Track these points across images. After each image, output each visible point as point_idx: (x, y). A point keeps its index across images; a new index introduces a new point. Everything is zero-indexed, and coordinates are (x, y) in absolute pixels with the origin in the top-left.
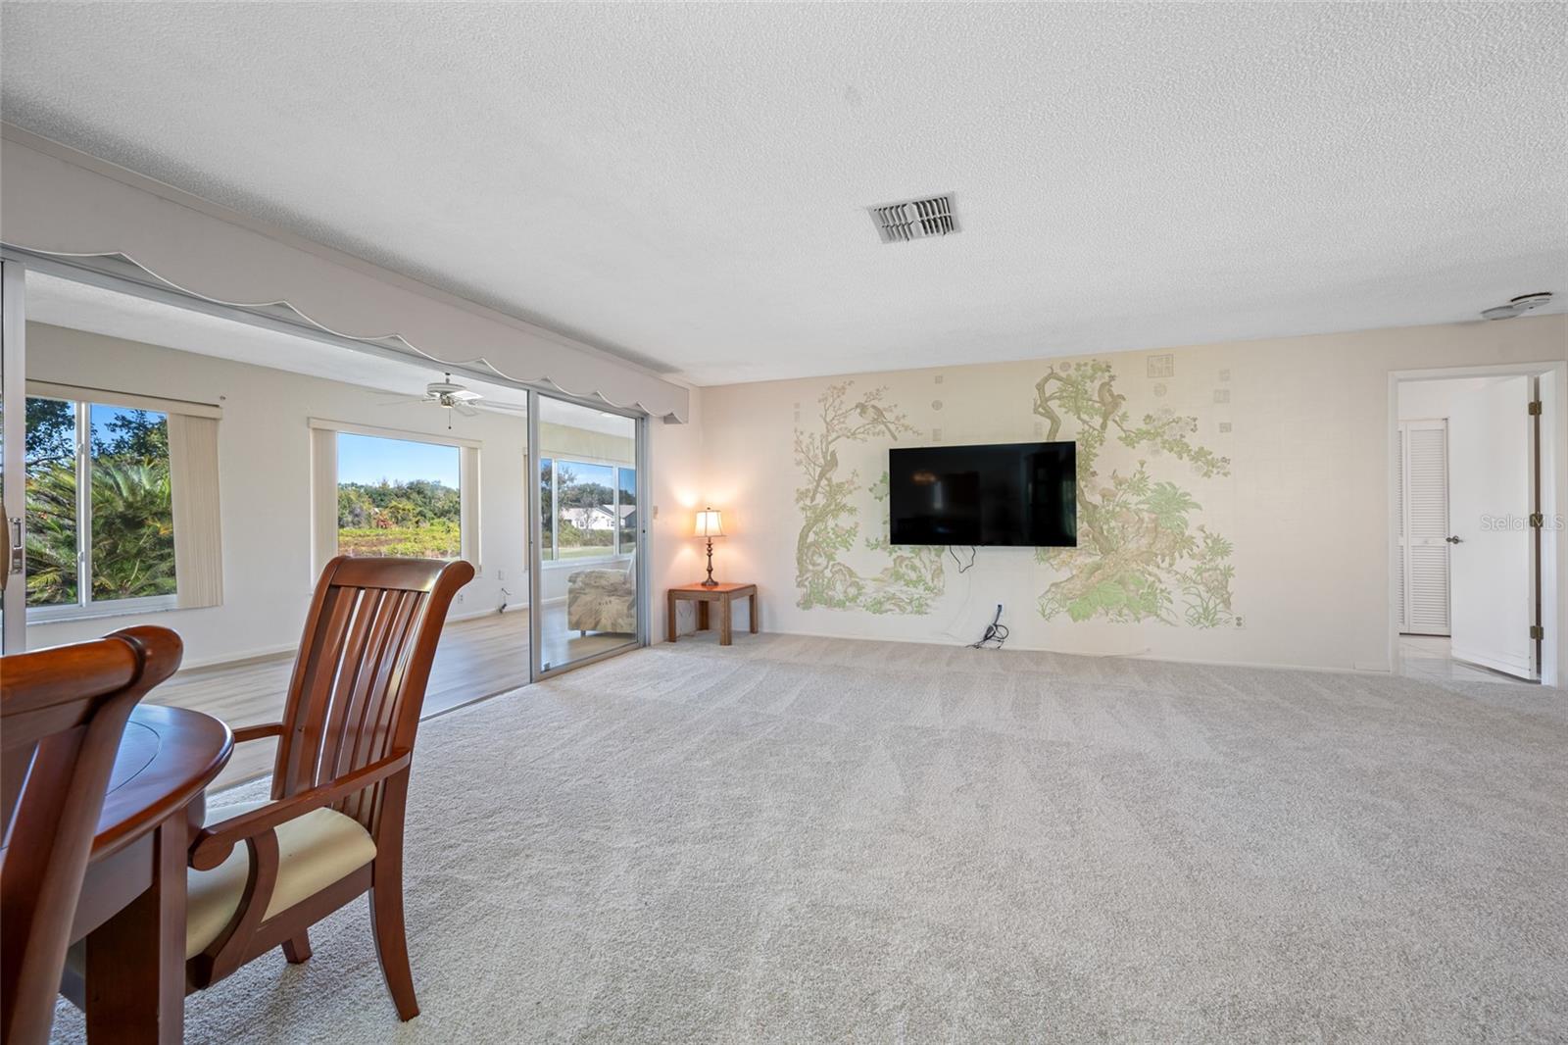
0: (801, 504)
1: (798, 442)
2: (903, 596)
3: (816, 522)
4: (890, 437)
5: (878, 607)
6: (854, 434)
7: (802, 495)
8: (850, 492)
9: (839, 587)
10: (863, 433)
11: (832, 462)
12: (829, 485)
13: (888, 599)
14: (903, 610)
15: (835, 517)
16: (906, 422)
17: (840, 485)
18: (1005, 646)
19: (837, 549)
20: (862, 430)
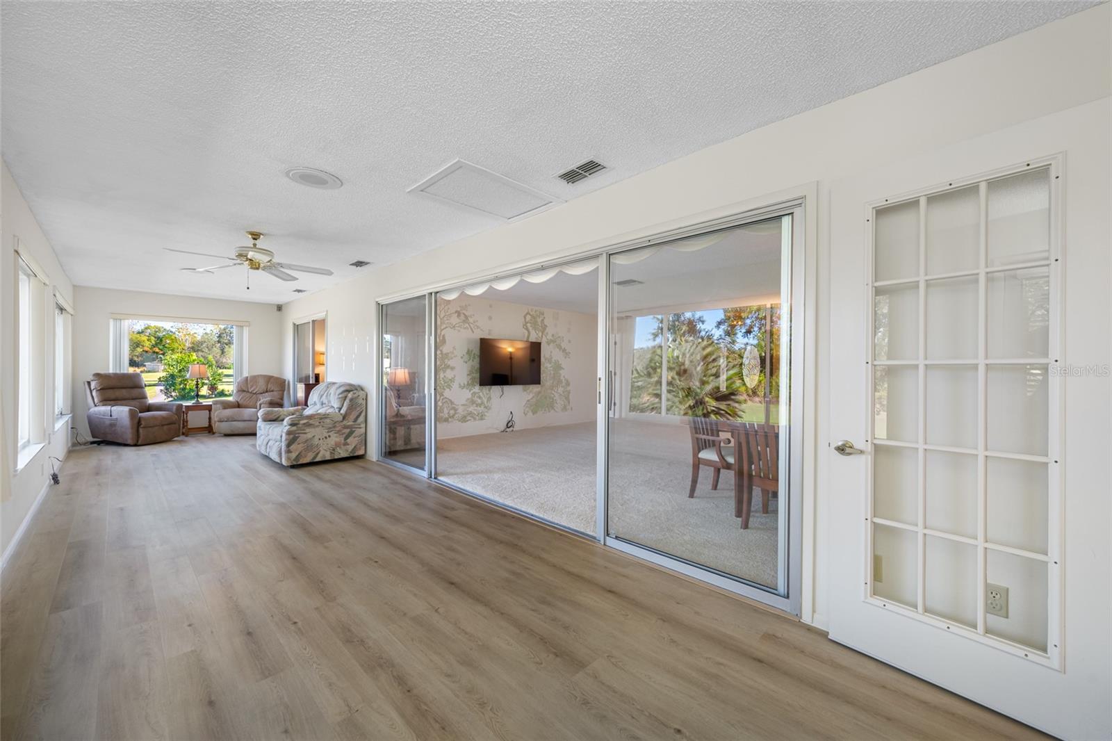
2: (475, 412)
4: (470, 331)
5: (464, 419)
6: (454, 327)
8: (452, 358)
9: (446, 411)
10: (459, 327)
12: (442, 354)
13: (468, 415)
14: (475, 419)
15: (444, 372)
16: (478, 324)
17: (447, 355)
18: (515, 430)
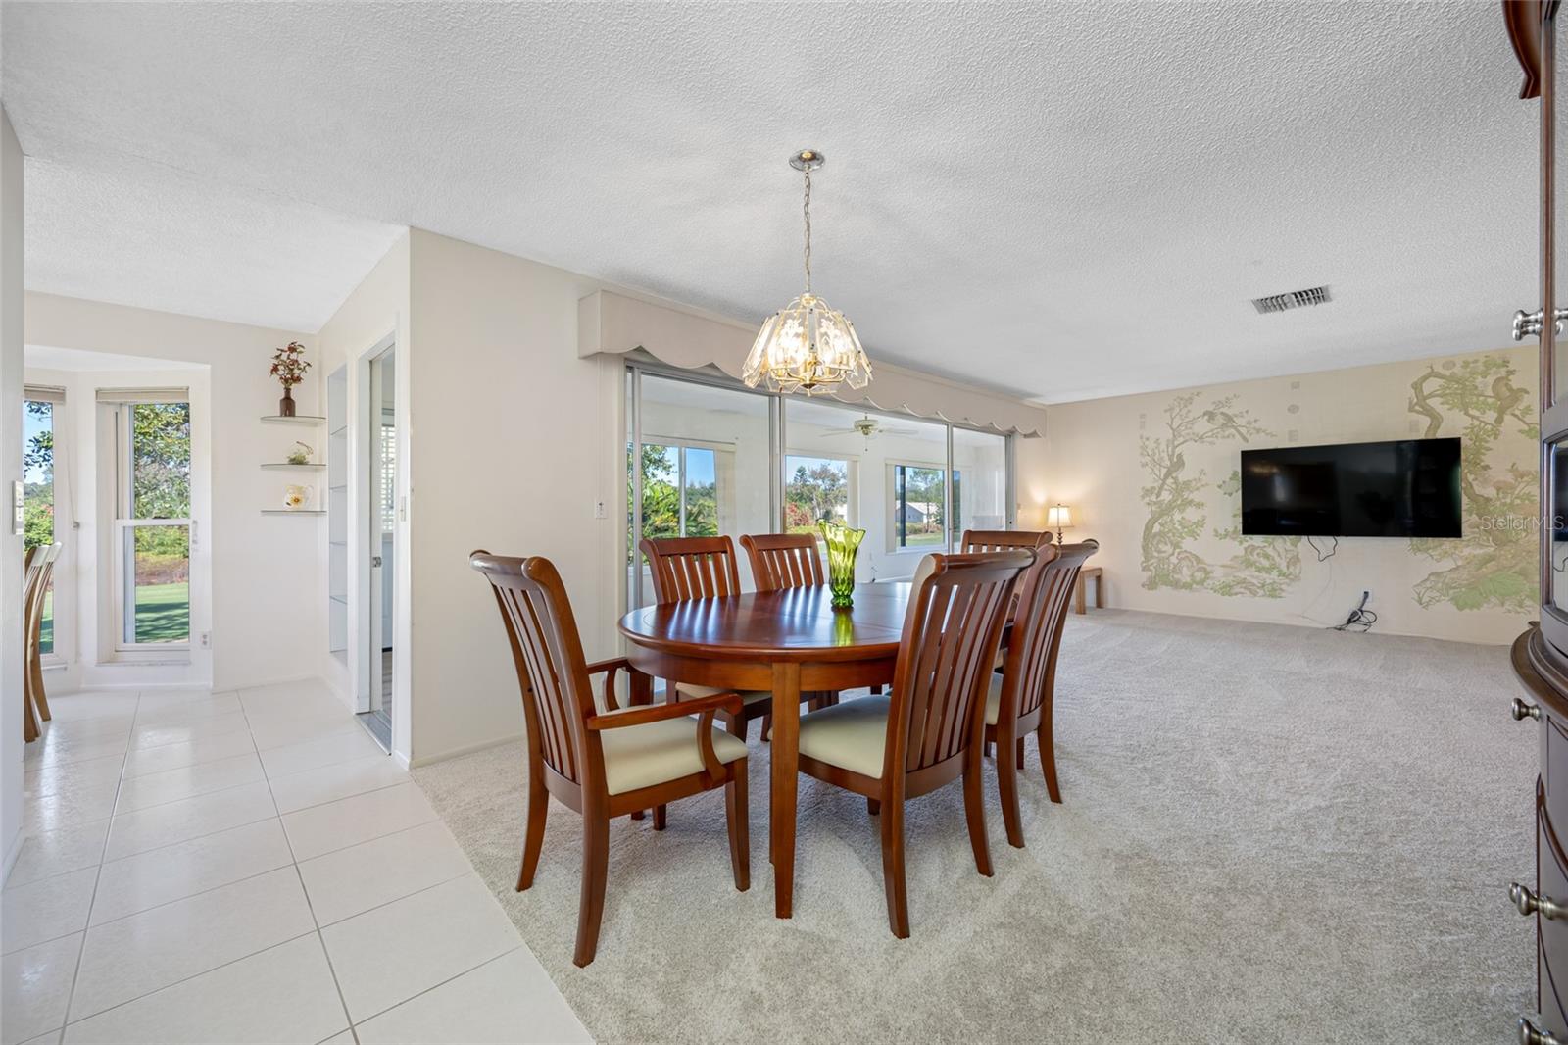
0: (1147, 499)
1: (1144, 448)
2: (1255, 581)
3: (1161, 516)
4: (1240, 439)
5: (1226, 590)
6: (1202, 438)
7: (1147, 492)
8: (1197, 489)
9: (1185, 571)
10: (1212, 437)
11: (1179, 463)
12: (1175, 483)
13: (1238, 584)
14: (1255, 594)
15: (1182, 511)
16: (1257, 426)
17: (1187, 484)
18: (1372, 630)
19: (1183, 538)
20: (1210, 434)
